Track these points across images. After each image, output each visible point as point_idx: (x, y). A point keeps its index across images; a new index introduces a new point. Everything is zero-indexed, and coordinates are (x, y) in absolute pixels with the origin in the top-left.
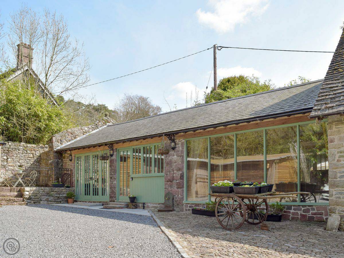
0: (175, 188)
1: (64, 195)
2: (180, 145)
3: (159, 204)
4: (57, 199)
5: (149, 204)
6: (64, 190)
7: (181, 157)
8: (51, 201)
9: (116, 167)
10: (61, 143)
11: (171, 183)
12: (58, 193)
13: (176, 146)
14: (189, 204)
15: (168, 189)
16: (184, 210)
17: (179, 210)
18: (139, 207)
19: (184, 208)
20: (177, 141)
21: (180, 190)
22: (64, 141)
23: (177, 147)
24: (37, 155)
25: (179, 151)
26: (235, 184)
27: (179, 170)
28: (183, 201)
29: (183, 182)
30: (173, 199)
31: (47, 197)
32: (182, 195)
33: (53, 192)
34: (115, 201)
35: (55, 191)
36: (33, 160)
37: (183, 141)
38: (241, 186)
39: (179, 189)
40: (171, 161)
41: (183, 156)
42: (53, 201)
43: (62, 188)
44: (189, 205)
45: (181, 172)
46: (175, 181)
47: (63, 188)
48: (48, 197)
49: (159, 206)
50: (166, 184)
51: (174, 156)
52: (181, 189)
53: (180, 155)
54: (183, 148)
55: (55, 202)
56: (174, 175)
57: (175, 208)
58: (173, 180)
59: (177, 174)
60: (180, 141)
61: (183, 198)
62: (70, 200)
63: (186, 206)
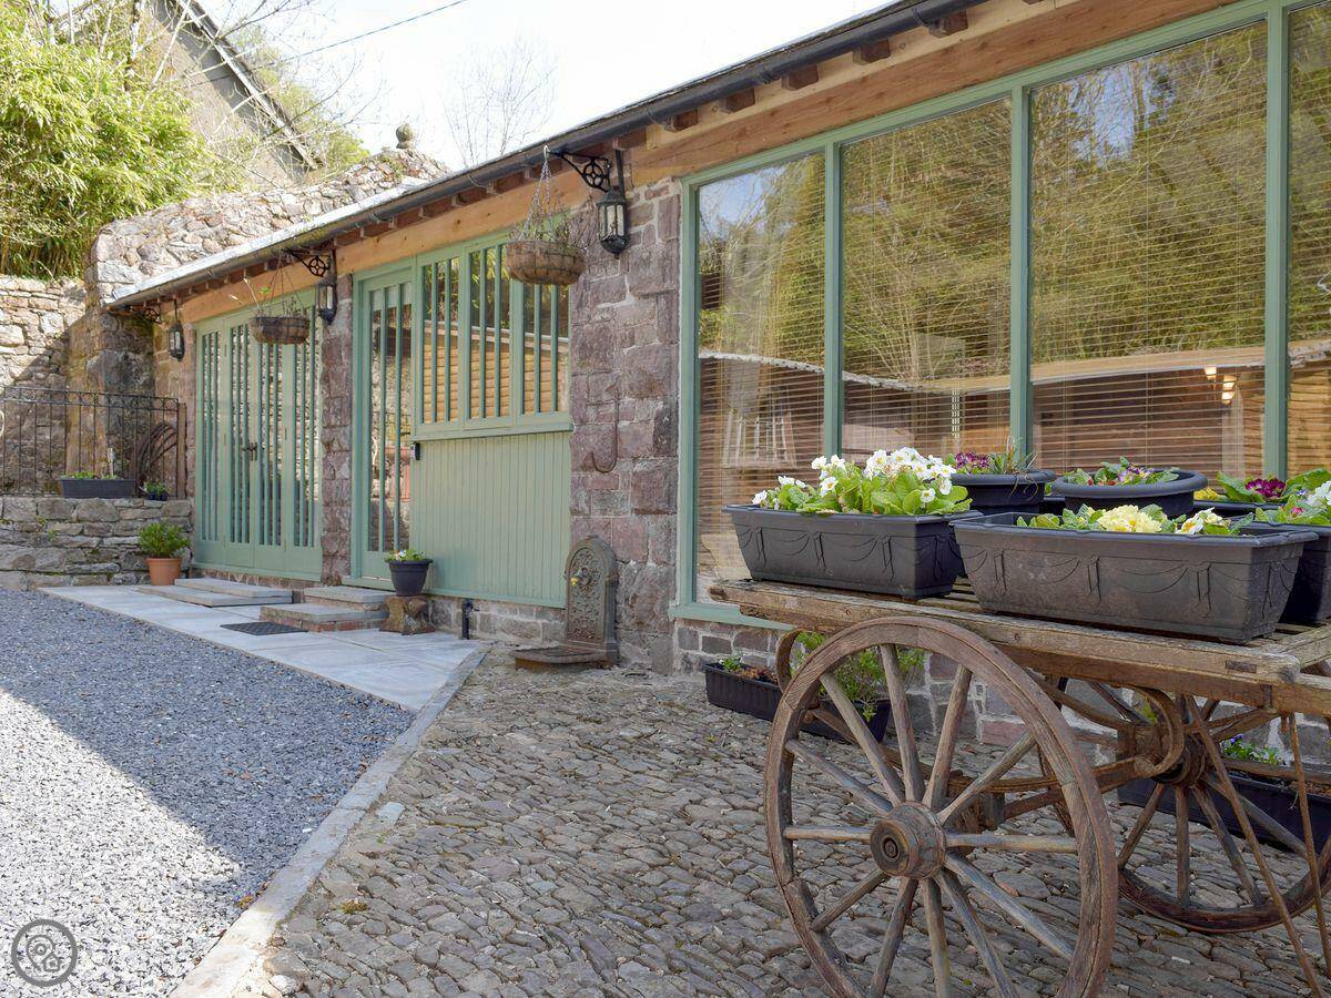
0: (624, 515)
1: (128, 540)
2: (655, 222)
3: (543, 611)
4: (88, 562)
5: (493, 611)
6: (129, 514)
7: (662, 301)
8: (48, 573)
9: (348, 381)
10: (143, 269)
11: (606, 478)
12: (90, 527)
13: (634, 230)
14: (701, 623)
15: (587, 517)
16: (677, 664)
17: (648, 662)
18: (447, 620)
19: (678, 651)
20: (638, 194)
21: (652, 525)
22: (164, 254)
23: (638, 234)
24: (49, 330)
25: (647, 262)
26: (988, 496)
27: (650, 387)
28: (672, 604)
29: (670, 475)
30: (613, 584)
31: (24, 551)
32: (666, 561)
33: (61, 521)
34: (345, 579)
35: (74, 515)
36: (26, 359)
37: (674, 189)
38: (1049, 519)
39: (648, 519)
40: (604, 332)
41: (670, 296)
42: (64, 573)
43: (117, 502)
44: (702, 634)
45: (660, 406)
46: (624, 466)
47: (125, 502)
48: (30, 551)
49: (540, 622)
50: (576, 485)
51: (622, 296)
52: (661, 519)
53: (653, 288)
54: (672, 242)
55: (72, 575)
56: (624, 424)
57: (625, 648)
58: (616, 455)
59: (639, 417)
60: (657, 194)
61: (667, 581)
62: (158, 567)
63: (687, 638)
